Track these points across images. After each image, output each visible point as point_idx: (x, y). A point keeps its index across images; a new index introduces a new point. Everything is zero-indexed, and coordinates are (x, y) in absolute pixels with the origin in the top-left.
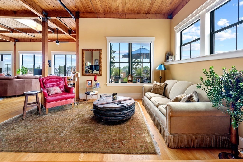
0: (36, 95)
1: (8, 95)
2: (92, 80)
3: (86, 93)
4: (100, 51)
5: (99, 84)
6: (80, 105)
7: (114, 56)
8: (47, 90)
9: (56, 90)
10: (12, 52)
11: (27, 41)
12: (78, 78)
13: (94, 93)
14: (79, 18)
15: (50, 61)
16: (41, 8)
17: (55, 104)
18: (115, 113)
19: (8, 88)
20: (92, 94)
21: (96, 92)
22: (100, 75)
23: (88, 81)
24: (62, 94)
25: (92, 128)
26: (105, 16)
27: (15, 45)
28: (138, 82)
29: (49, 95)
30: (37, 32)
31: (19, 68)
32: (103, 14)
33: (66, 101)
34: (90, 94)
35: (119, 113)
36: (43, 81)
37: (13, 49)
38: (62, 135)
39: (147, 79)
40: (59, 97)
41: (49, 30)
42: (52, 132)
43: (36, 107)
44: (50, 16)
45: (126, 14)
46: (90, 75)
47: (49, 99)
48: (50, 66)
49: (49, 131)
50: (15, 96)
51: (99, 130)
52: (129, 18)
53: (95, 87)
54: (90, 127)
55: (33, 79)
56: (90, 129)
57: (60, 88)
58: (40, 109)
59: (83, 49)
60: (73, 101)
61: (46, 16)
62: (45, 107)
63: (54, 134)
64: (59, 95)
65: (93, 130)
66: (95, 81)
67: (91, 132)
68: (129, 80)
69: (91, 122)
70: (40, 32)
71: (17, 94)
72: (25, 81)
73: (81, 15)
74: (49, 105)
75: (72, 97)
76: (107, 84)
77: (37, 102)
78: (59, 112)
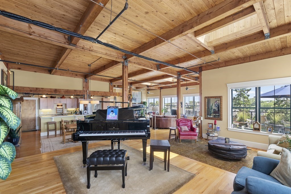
0: (175, 130)
1: (160, 127)
2: (212, 124)
3: (207, 134)
4: (220, 97)
5: (219, 128)
6: (202, 142)
7: (248, 94)
8: (180, 128)
9: (185, 128)
10: (159, 97)
11: (167, 88)
12: (201, 121)
13: (213, 135)
14: (201, 72)
15: (182, 102)
16: (176, 71)
17: (185, 137)
18: (222, 151)
19: (160, 123)
20: (212, 135)
21: (216, 134)
22: (221, 119)
23: (209, 124)
24: (189, 132)
25: (205, 157)
26: (226, 65)
27: (160, 91)
28: (268, 131)
29: (181, 131)
30: (174, 83)
31: (162, 108)
32: (224, 63)
33: (191, 137)
34: (210, 135)
35: (225, 152)
36: (178, 122)
37: (160, 95)
38: (188, 154)
39: (283, 129)
40: (187, 133)
41: (181, 80)
42: (183, 152)
43: (175, 137)
44: (182, 75)
45: (251, 57)
46: (211, 119)
47: (181, 133)
48: (182, 107)
49: (182, 151)
50: (163, 129)
51: (209, 159)
52: (254, 61)
53: (215, 130)
54: (204, 156)
55: (172, 118)
56: (204, 157)
57: (188, 127)
58: (177, 138)
59: (205, 97)
60: (196, 138)
61: (179, 75)
62: (179, 138)
63: (184, 153)
64: (187, 132)
65: (205, 158)
66: (215, 124)
67: (204, 158)
68: (255, 127)
69: (205, 154)
70: (176, 82)
71: (164, 127)
72: (167, 119)
73: (203, 68)
74: (182, 137)
75: (195, 135)
76: (228, 129)
77: (175, 134)
78: (187, 143)
